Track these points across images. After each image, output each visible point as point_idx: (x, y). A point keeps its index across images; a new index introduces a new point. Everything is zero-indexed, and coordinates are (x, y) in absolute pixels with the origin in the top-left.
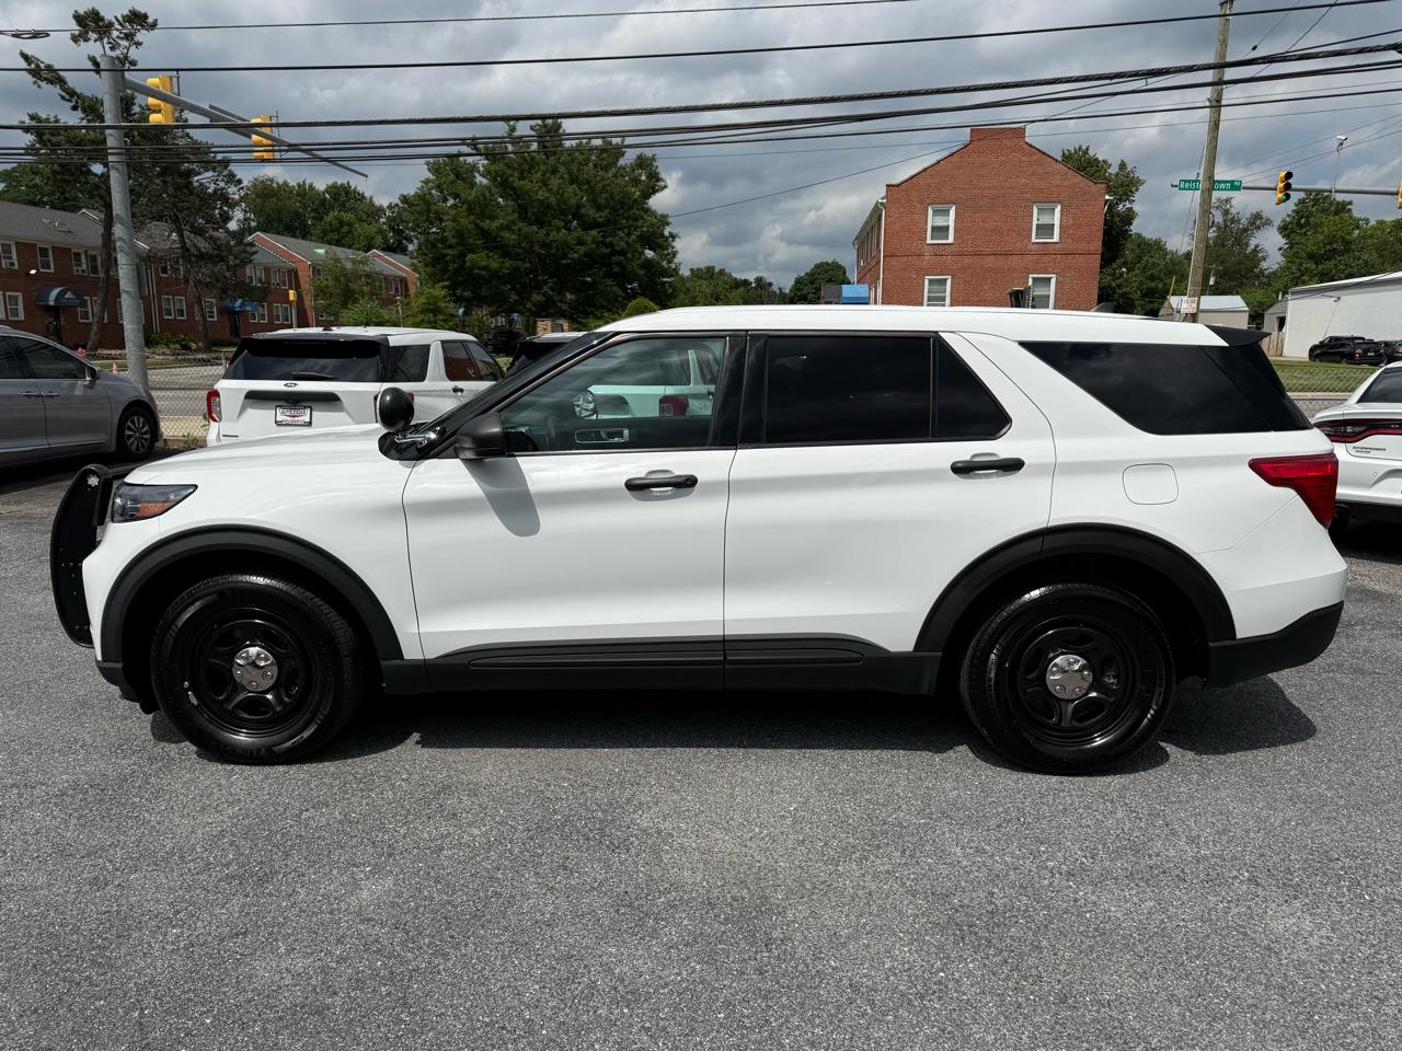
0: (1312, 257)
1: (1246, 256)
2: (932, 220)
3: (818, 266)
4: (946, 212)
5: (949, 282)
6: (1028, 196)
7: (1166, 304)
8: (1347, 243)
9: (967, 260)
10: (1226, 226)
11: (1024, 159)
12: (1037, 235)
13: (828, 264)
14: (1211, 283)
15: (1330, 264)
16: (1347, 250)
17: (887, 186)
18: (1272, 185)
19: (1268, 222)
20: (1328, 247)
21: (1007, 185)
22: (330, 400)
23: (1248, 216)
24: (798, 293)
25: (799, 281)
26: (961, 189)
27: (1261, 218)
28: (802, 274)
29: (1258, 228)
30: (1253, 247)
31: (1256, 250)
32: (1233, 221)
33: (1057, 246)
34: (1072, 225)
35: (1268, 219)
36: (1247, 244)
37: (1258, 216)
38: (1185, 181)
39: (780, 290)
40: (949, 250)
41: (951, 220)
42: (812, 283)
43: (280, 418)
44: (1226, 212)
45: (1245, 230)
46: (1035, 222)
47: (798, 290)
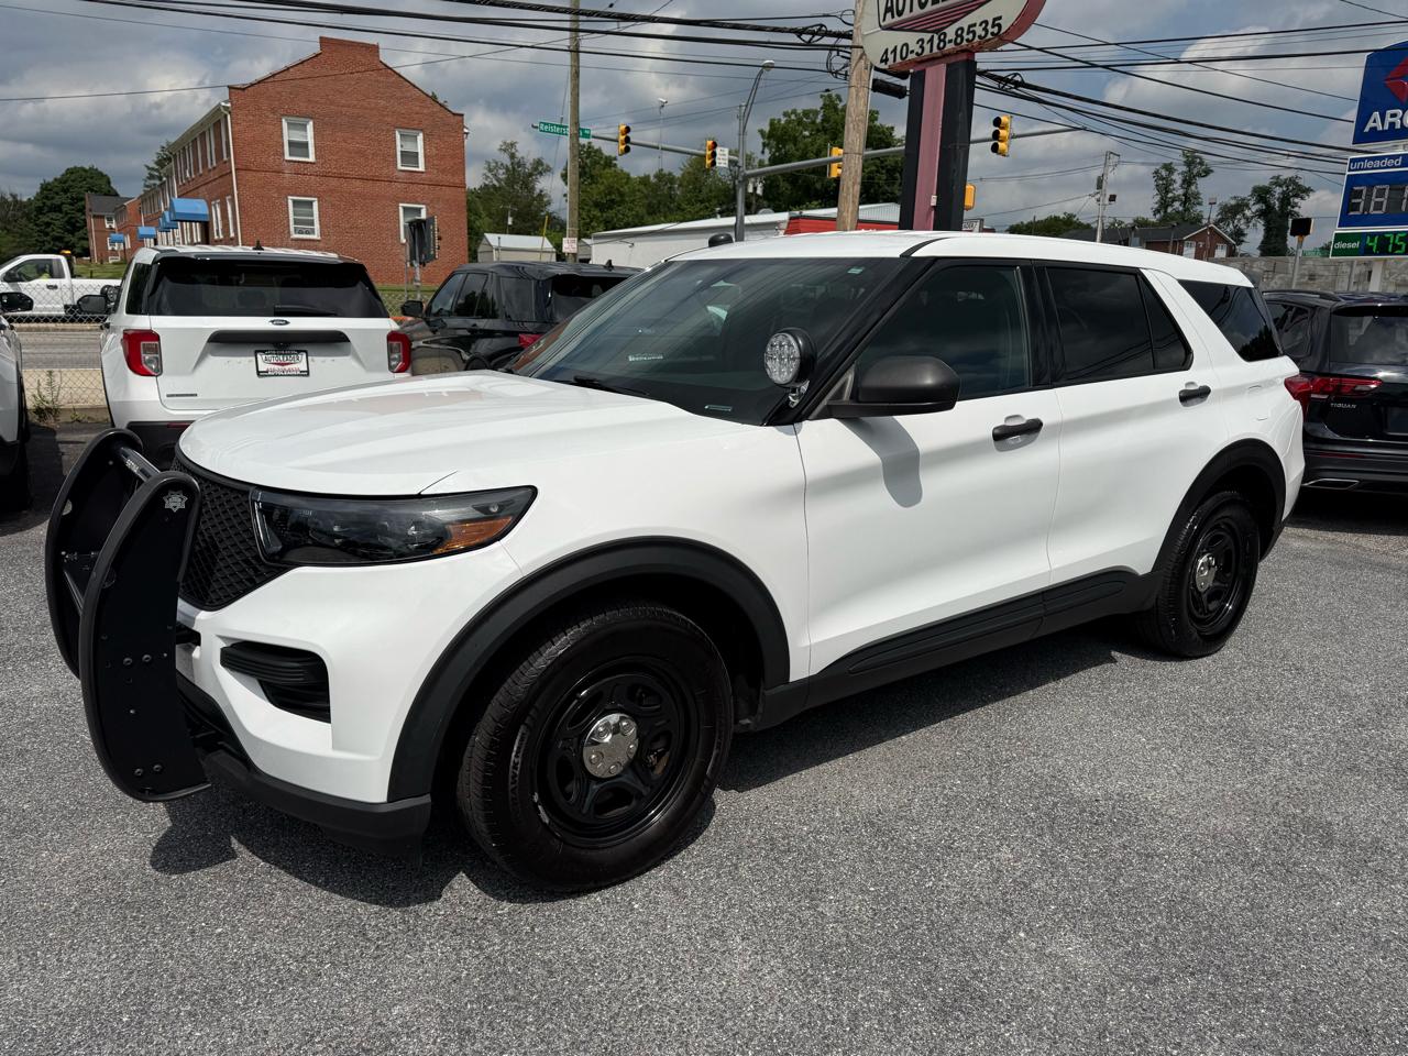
0: (597, 205)
1: (534, 199)
2: (288, 135)
3: (70, 171)
4: (304, 127)
5: (315, 205)
6: (389, 119)
7: (484, 241)
8: (622, 195)
9: (334, 182)
10: (514, 168)
11: (382, 79)
12: (402, 162)
13: (83, 169)
14: (510, 223)
15: (611, 213)
16: (622, 202)
17: (230, 87)
18: (614, 137)
19: (548, 170)
20: (608, 198)
21: (365, 104)
22: (335, 340)
23: (532, 161)
24: (48, 203)
25: (45, 188)
26: (316, 102)
27: (542, 164)
28: (50, 180)
29: (541, 173)
30: (538, 191)
31: (541, 195)
32: (519, 164)
33: (424, 176)
34: (437, 155)
35: (548, 166)
36: (533, 188)
37: (539, 162)
38: (545, 124)
39: (14, 196)
40: (311, 169)
41: (309, 135)
42: (66, 191)
43: (263, 367)
44: (512, 156)
45: (531, 175)
46: (399, 149)
47: (47, 198)
